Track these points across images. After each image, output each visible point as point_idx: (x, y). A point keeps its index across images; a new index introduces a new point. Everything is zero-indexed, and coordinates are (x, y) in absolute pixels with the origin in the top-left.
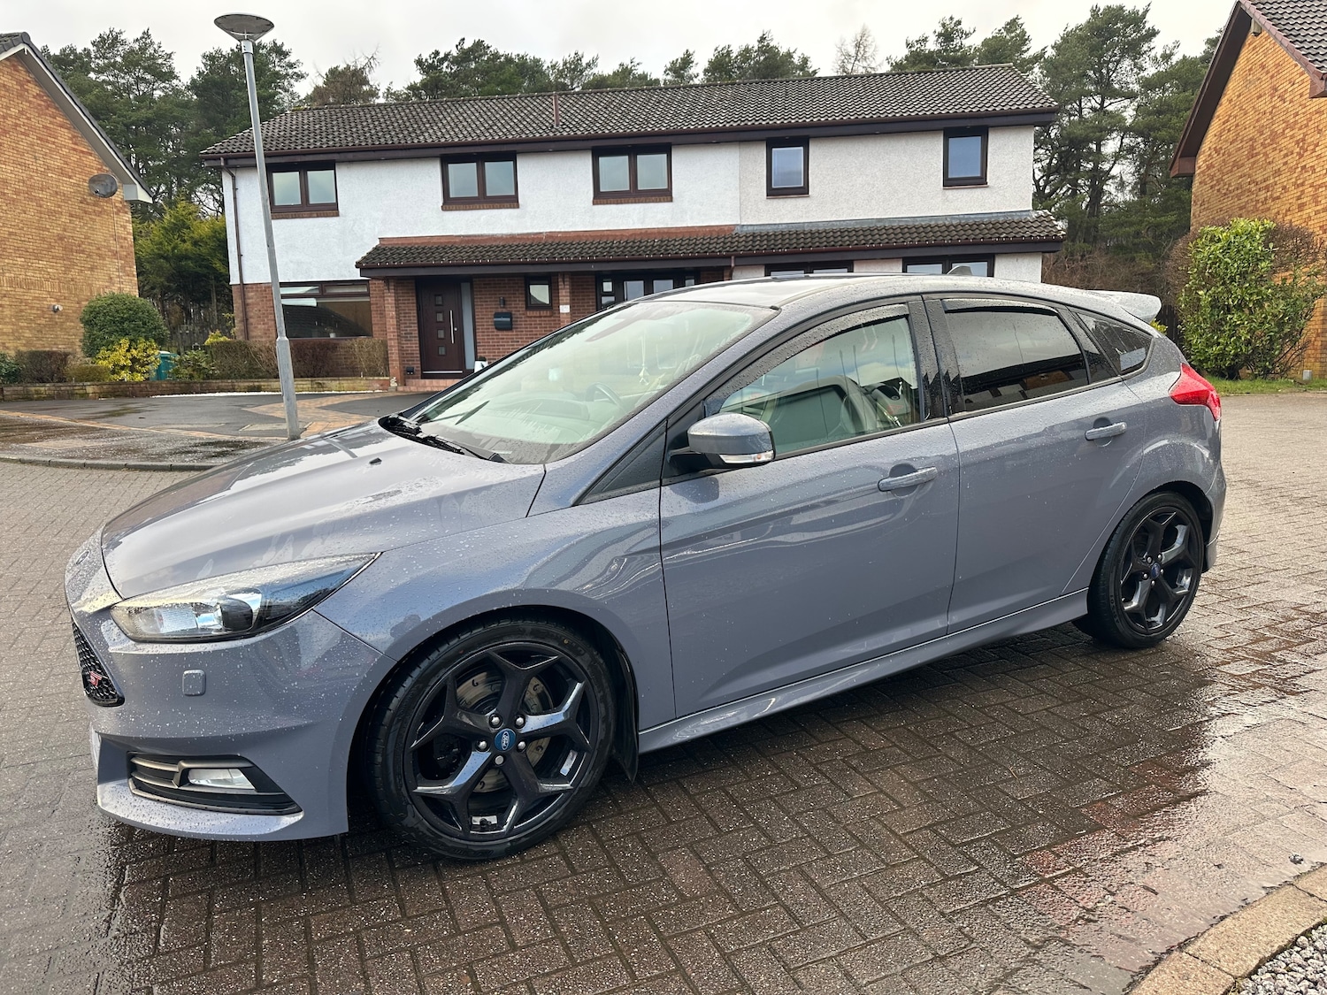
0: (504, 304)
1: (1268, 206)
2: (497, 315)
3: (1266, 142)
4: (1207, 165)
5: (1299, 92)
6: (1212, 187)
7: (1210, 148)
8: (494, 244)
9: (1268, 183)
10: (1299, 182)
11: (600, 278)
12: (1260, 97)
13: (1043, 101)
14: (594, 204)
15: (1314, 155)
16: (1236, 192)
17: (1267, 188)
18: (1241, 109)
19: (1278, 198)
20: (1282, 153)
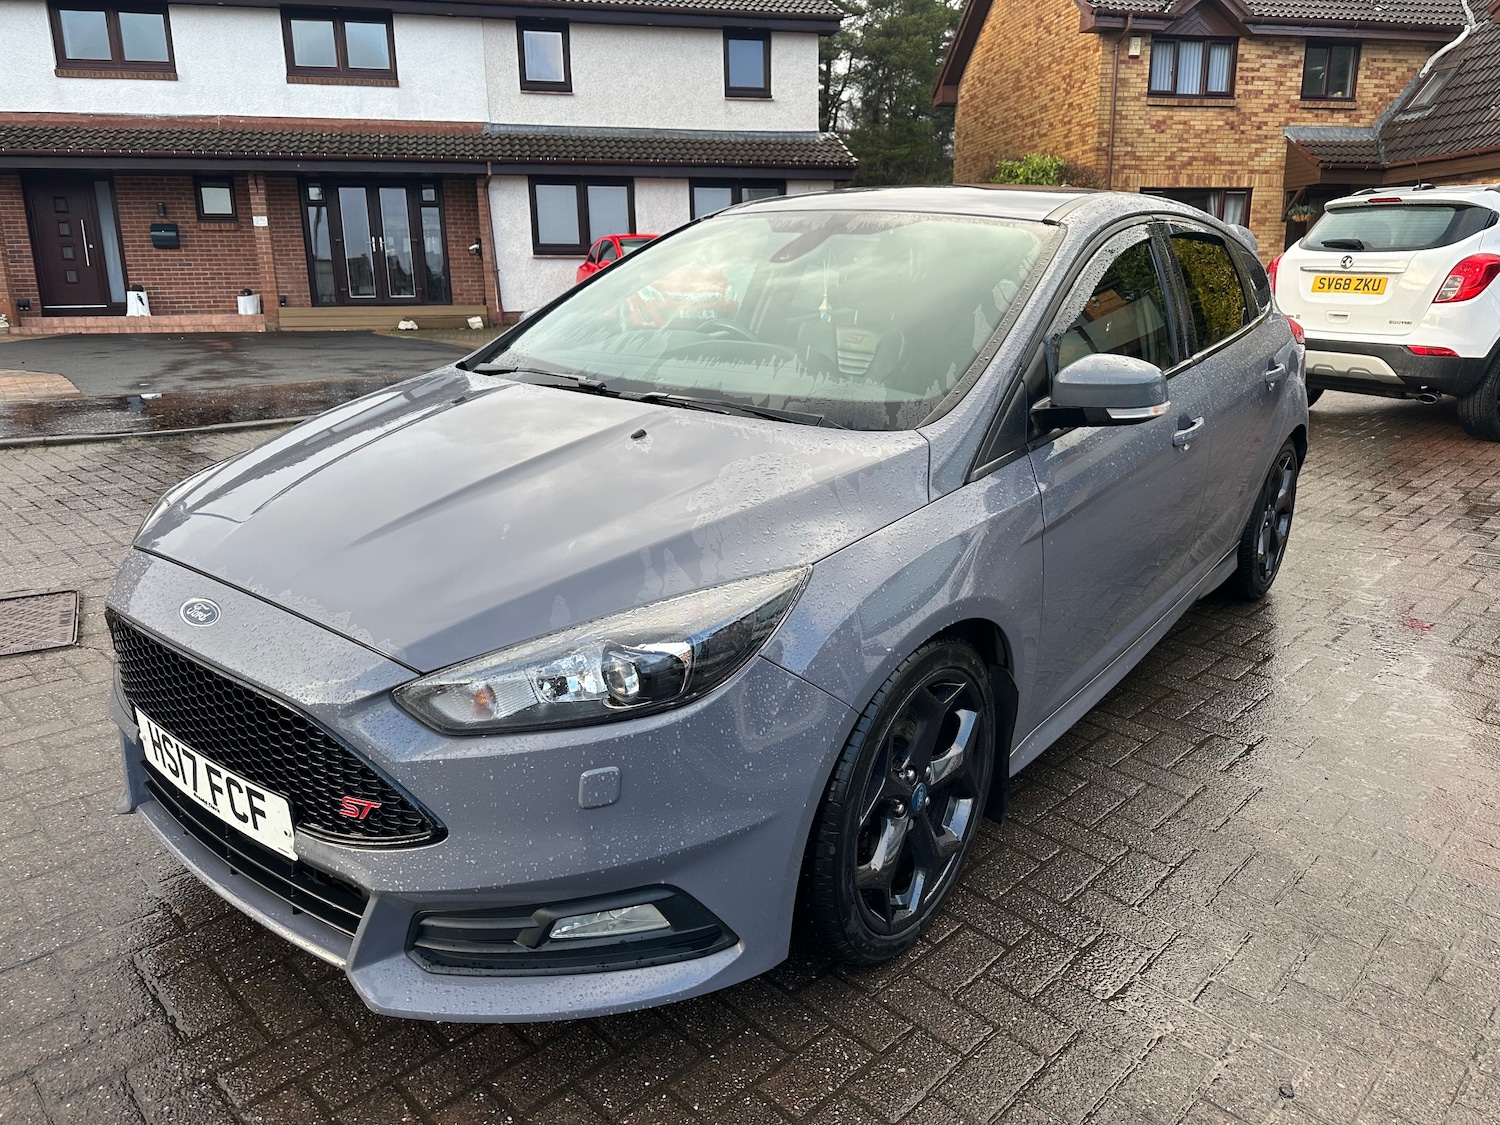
0: (165, 213)
1: (1034, 143)
2: (155, 227)
3: (1033, 75)
4: (970, 96)
5: (1065, 25)
6: (976, 119)
7: (973, 78)
8: (144, 129)
9: (1034, 118)
10: (1066, 120)
11: (304, 181)
12: (1025, 26)
13: (826, 6)
14: (288, 82)
15: (1080, 92)
16: (1002, 126)
17: (1033, 124)
18: (1005, 37)
19: (1045, 135)
20: (1049, 88)
